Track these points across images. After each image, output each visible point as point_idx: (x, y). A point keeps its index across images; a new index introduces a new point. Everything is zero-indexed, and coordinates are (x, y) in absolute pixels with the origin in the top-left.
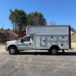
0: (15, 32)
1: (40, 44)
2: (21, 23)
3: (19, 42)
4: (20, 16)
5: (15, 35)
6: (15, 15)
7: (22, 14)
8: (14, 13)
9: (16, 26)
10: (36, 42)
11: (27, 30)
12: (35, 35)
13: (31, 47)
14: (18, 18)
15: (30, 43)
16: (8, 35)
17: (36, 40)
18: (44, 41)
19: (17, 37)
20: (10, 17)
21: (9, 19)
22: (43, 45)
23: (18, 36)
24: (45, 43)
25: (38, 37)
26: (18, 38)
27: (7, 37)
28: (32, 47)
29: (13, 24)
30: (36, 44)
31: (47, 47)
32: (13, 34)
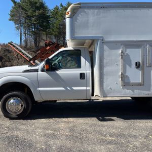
0: (25, 48)
1: (123, 77)
2: (37, 29)
3: (40, 72)
4: (35, 11)
5: (24, 54)
6: (23, 9)
7: (38, 8)
8: (20, 6)
9: (26, 34)
10: (105, 70)
11: (68, 21)
12: (103, 42)
13: (85, 88)
14: (31, 17)
15: (82, 76)
16: (9, 55)
17: (105, 61)
18: (138, 65)
19: (31, 60)
20: (12, 16)
21: (10, 20)
22: (132, 81)
23: (31, 57)
24: (140, 72)
25: (114, 52)
26: (32, 62)
27: (7, 59)
28: (90, 88)
29: (21, 31)
30: (105, 77)
31: (149, 90)
32: (20, 51)
